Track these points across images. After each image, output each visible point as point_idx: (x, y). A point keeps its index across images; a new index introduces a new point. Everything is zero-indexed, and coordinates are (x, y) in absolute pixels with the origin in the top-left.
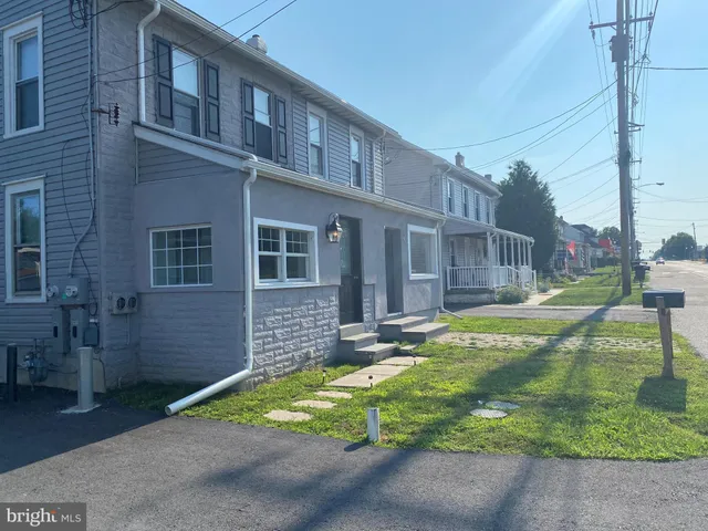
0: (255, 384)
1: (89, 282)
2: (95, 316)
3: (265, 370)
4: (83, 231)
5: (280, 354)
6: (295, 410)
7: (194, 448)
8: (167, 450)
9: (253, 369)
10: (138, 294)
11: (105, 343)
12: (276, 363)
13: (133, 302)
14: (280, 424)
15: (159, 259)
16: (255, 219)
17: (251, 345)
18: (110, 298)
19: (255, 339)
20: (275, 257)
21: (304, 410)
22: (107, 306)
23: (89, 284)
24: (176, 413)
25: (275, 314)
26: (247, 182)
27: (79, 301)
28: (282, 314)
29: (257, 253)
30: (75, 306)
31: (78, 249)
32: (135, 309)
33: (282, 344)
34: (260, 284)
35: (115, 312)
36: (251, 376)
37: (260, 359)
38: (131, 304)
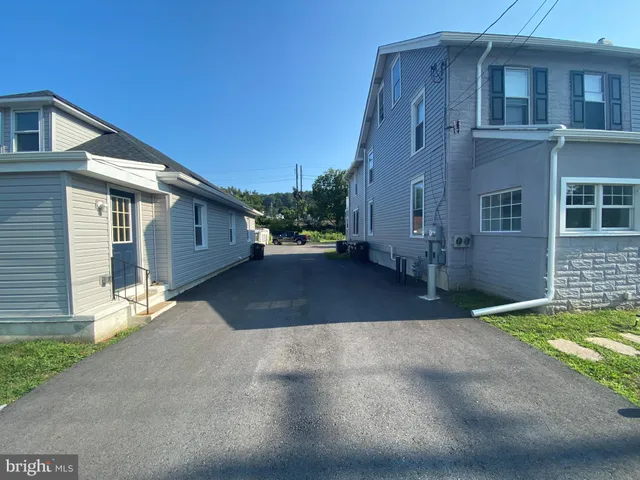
0: (556, 311)
1: (442, 228)
2: (444, 247)
3: (569, 302)
4: (439, 200)
5: (588, 292)
6: (586, 345)
7: (471, 347)
8: (454, 342)
9: (555, 298)
10: (472, 236)
11: (449, 263)
12: (581, 298)
13: (468, 241)
14: (559, 354)
15: (486, 214)
16: (563, 178)
17: (553, 280)
18: (453, 238)
19: (556, 276)
20: (589, 210)
21: (596, 349)
22: (450, 242)
23: (441, 230)
24: (478, 317)
25: (583, 257)
26: (555, 149)
27: (435, 239)
28: (594, 258)
29: (564, 207)
30: (434, 241)
31: (437, 210)
32: (469, 245)
33: (591, 283)
34: (564, 231)
35: (456, 246)
36: (551, 304)
37: (563, 292)
38: (467, 243)
